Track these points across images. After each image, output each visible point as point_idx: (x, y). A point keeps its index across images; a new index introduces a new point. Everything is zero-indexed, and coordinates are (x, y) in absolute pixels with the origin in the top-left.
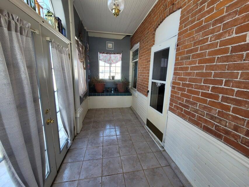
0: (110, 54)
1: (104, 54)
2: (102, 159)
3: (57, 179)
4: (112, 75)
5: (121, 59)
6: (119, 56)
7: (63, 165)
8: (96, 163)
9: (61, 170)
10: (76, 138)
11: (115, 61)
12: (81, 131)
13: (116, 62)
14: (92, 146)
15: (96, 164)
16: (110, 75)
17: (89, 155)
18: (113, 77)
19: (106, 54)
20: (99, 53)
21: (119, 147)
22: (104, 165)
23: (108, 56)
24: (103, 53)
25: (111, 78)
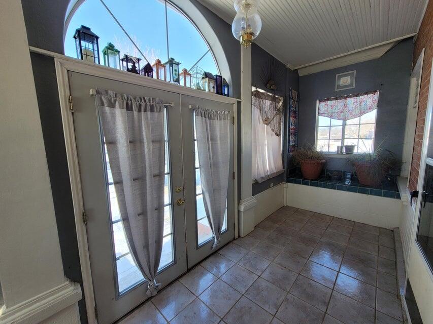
0: (346, 98)
1: (329, 103)
2: (243, 295)
3: (184, 278)
4: (348, 143)
5: (376, 103)
6: (371, 99)
7: (199, 267)
8: (230, 294)
9: (193, 271)
10: (235, 242)
11: (357, 112)
12: (248, 235)
13: (361, 113)
14: (245, 266)
15: (229, 296)
16: (343, 143)
17: (231, 275)
18: (350, 149)
19: (334, 101)
20: (318, 102)
21: (286, 300)
22: (238, 305)
23: (339, 104)
24: (327, 100)
25: (344, 151)
